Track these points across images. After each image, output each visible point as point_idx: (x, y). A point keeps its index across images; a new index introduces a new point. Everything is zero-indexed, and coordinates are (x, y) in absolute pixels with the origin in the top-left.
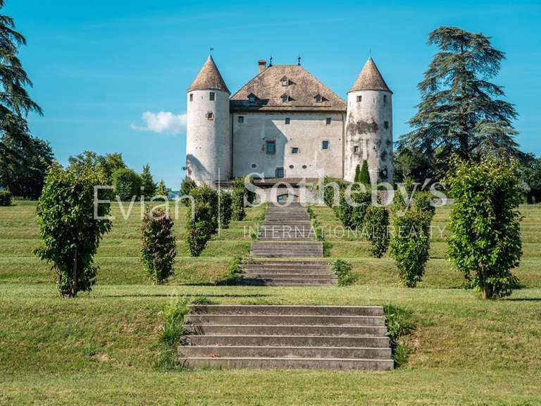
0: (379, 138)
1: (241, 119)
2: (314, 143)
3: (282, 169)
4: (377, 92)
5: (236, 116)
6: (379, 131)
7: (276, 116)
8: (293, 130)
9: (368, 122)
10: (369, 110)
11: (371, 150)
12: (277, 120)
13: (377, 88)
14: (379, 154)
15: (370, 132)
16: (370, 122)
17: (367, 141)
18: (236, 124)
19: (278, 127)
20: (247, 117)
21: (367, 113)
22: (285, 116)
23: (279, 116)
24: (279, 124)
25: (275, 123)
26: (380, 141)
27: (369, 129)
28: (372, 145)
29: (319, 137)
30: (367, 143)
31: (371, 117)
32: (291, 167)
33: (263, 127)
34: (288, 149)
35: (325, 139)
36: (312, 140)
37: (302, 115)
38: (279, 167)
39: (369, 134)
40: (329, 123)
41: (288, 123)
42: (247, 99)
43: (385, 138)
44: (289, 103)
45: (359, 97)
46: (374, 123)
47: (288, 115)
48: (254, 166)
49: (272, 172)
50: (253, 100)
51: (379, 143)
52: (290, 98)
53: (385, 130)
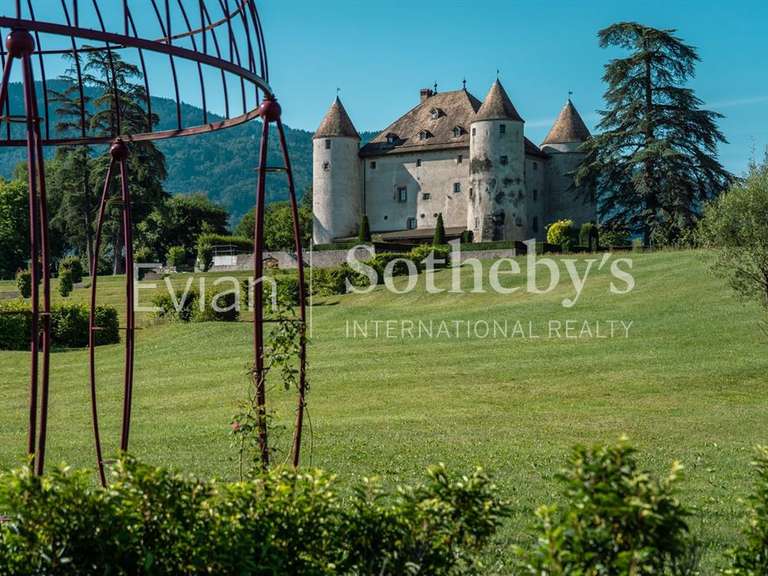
0: (493, 177)
1: (373, 165)
2: (445, 187)
3: (414, 219)
4: (491, 123)
5: (368, 162)
6: (493, 169)
7: (406, 158)
8: (425, 173)
10: (482, 145)
11: (483, 192)
12: (409, 163)
13: (491, 117)
14: (493, 195)
15: (482, 171)
16: (482, 159)
17: (480, 181)
18: (369, 170)
19: (409, 171)
20: (380, 161)
21: (480, 149)
22: (415, 157)
23: (410, 157)
24: (411, 168)
25: (406, 167)
26: (494, 181)
28: (484, 186)
29: (450, 178)
30: (479, 184)
31: (483, 152)
32: (423, 216)
33: (395, 172)
34: (420, 196)
35: (456, 180)
36: (443, 183)
37: (432, 155)
38: (412, 216)
39: (481, 173)
40: (460, 161)
41: (419, 165)
42: (386, 140)
43: (501, 176)
44: (425, 141)
45: (474, 130)
46: (487, 160)
47: (419, 156)
48: (386, 218)
49: (403, 224)
50: (391, 140)
51: (492, 183)
52: (429, 135)
53: (501, 167)
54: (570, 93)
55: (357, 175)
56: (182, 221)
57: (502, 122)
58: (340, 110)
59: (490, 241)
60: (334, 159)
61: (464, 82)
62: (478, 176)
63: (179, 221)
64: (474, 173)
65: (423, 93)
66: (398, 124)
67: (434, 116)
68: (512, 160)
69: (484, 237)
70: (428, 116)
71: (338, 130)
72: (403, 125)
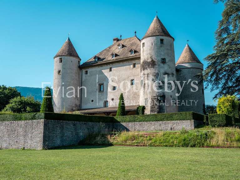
0: (157, 71)
1: (86, 72)
3: (108, 102)
4: (154, 37)
5: (84, 71)
6: (157, 66)
8: (114, 75)
9: (148, 61)
10: (149, 52)
12: (104, 69)
16: (150, 60)
17: (148, 74)
18: (84, 75)
19: (105, 74)
20: (90, 70)
21: (147, 54)
22: (109, 66)
23: (105, 67)
24: (106, 72)
25: (104, 72)
26: (158, 74)
27: (149, 66)
28: (151, 77)
29: (128, 77)
30: (148, 76)
31: (150, 56)
32: (113, 99)
35: (132, 78)
38: (106, 100)
39: (149, 69)
40: (134, 66)
41: (111, 70)
42: (94, 60)
43: (162, 71)
44: (114, 58)
45: (144, 44)
46: (152, 60)
47: (111, 66)
48: (92, 101)
49: (102, 104)
50: (97, 60)
51: (157, 76)
52: (116, 55)
53: (162, 65)
54: (188, 41)
55: (77, 78)
56: (19, 107)
57: (162, 37)
58: (70, 44)
59: (156, 113)
60: (64, 68)
61: (135, 32)
62: (146, 72)
63: (18, 107)
64: (144, 70)
65: (114, 40)
66: (101, 53)
67: (120, 47)
68: (169, 61)
69: (152, 111)
70: (117, 48)
71: (67, 53)
72: (104, 53)
